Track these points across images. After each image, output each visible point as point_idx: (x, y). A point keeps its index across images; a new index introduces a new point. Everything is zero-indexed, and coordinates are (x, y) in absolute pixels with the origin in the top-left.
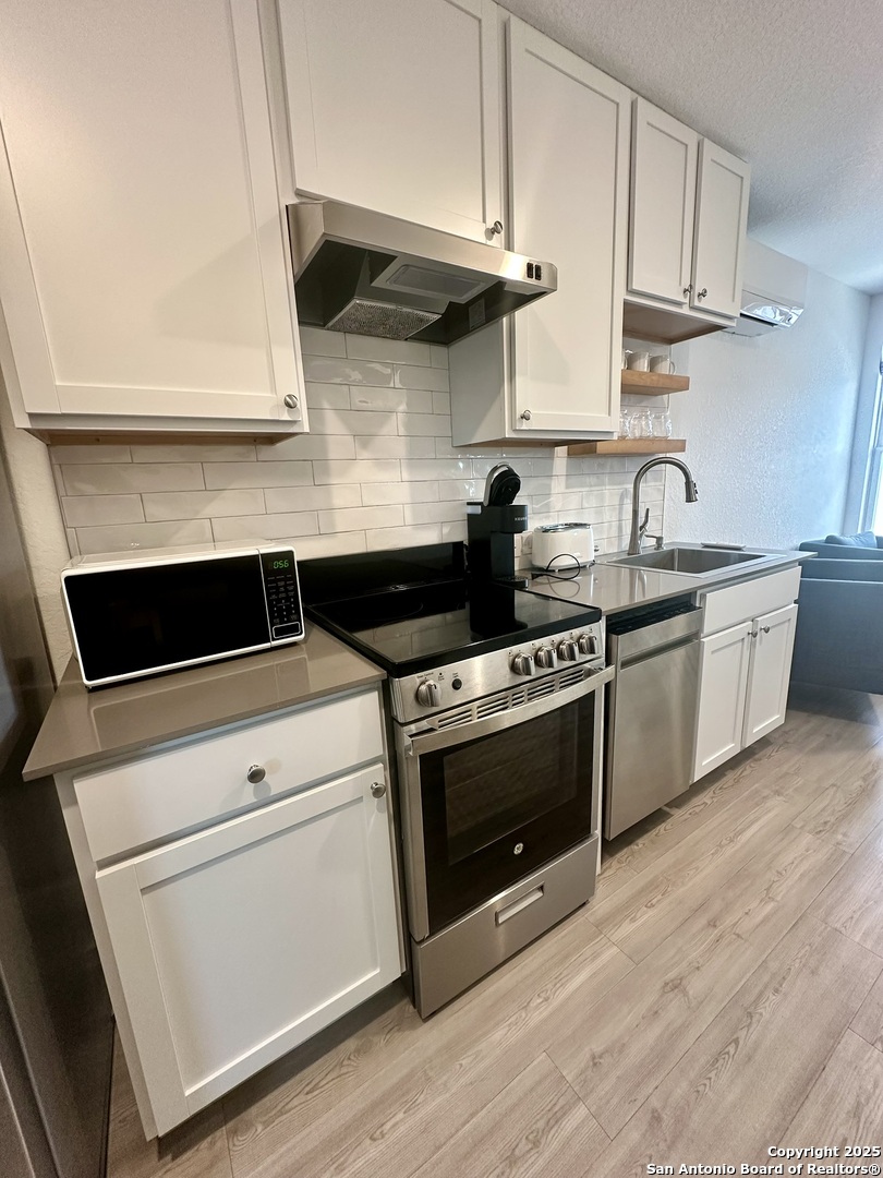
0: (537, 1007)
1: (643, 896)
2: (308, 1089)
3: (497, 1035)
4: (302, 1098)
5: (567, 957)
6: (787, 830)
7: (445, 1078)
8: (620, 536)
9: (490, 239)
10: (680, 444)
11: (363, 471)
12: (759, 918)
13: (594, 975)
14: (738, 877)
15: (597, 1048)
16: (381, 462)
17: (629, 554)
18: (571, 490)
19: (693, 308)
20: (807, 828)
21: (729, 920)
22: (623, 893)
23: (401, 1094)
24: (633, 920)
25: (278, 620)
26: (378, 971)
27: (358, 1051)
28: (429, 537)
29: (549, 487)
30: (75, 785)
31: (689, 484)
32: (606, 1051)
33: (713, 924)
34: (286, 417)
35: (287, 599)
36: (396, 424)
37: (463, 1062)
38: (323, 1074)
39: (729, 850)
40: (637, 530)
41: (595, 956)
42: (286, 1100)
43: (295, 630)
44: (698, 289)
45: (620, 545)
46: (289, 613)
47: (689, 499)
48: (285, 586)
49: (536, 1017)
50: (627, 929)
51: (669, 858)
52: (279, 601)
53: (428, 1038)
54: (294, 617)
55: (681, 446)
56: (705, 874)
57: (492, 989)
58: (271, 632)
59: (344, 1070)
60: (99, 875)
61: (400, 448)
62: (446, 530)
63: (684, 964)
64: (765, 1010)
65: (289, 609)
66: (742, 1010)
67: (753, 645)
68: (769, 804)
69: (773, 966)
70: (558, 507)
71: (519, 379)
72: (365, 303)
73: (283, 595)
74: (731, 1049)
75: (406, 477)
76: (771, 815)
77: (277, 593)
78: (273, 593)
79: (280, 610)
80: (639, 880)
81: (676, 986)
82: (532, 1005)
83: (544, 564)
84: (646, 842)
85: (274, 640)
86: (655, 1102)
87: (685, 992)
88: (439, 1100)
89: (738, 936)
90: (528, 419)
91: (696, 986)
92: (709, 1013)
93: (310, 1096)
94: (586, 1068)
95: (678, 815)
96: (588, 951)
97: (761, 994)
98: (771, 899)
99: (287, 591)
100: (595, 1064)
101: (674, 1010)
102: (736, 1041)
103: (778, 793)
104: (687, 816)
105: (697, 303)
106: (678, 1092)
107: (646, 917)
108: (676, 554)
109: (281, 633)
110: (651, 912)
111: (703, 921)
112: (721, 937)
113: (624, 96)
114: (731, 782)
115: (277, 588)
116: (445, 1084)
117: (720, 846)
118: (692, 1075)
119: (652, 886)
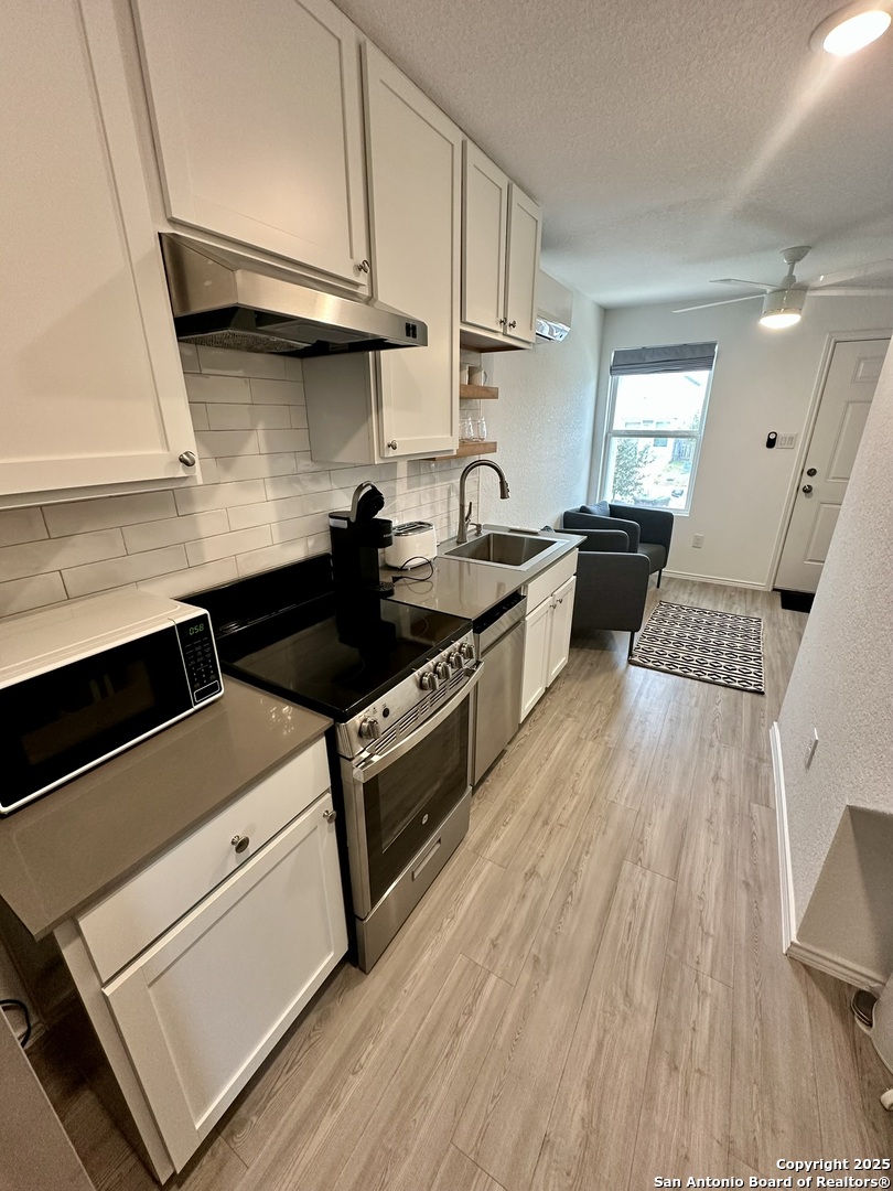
0: (448, 927)
1: (499, 820)
2: (285, 1071)
3: (425, 958)
4: (283, 1078)
5: (460, 881)
6: (578, 741)
7: (395, 1006)
8: (449, 525)
9: (358, 275)
10: (493, 446)
11: (227, 494)
12: (571, 810)
13: (480, 888)
14: (555, 784)
15: (493, 934)
16: (245, 483)
17: (458, 543)
18: (412, 490)
19: (505, 334)
20: (589, 737)
21: (554, 817)
22: (486, 821)
23: (367, 1031)
24: (498, 838)
25: (198, 684)
26: (332, 954)
27: (320, 1020)
28: (295, 554)
29: (395, 489)
30: (80, 923)
31: (503, 484)
32: (499, 935)
33: (546, 823)
34: (181, 474)
35: (205, 662)
36: (257, 441)
37: (406, 988)
38: (295, 1052)
39: (547, 767)
40: (464, 520)
41: (478, 873)
42: (270, 1088)
43: (215, 688)
44: (510, 321)
45: (449, 533)
46: (208, 674)
47: (504, 496)
48: (202, 650)
49: (448, 934)
50: (495, 845)
51: (510, 786)
52: (197, 665)
53: (375, 984)
54: (213, 677)
55: (492, 448)
56: (537, 786)
57: (411, 928)
58: (192, 696)
59: (312, 1041)
60: (108, 991)
61: (262, 466)
62: (310, 543)
63: (535, 856)
64: (583, 868)
65: (207, 671)
66: (571, 873)
67: (553, 613)
68: (565, 725)
69: (583, 838)
70: (402, 507)
71: (385, 410)
72: (237, 332)
73: (202, 659)
74: (569, 899)
75: (271, 495)
76: (568, 732)
77: (195, 659)
78: (192, 660)
79: (200, 673)
80: (495, 808)
81: (532, 873)
82: (445, 925)
83: (400, 565)
84: (494, 777)
85: (196, 704)
86: (534, 951)
87: (539, 876)
88: (397, 1021)
89: (561, 825)
90: (394, 448)
91: (543, 869)
92: (554, 881)
93: (290, 1073)
94: (490, 952)
95: (511, 749)
96: (472, 872)
97: (580, 858)
98: (576, 794)
99: (204, 654)
100: (495, 946)
101: (534, 888)
102: (571, 893)
103: (568, 716)
104: (516, 749)
105: (508, 333)
106: (546, 938)
107: (505, 832)
108: (492, 539)
109: (201, 696)
110: (508, 828)
111: (539, 823)
112: (552, 829)
113: (457, 137)
114: (539, 715)
115: (195, 653)
116: (397, 1009)
117: (541, 765)
118: (551, 925)
119: (504, 809)
